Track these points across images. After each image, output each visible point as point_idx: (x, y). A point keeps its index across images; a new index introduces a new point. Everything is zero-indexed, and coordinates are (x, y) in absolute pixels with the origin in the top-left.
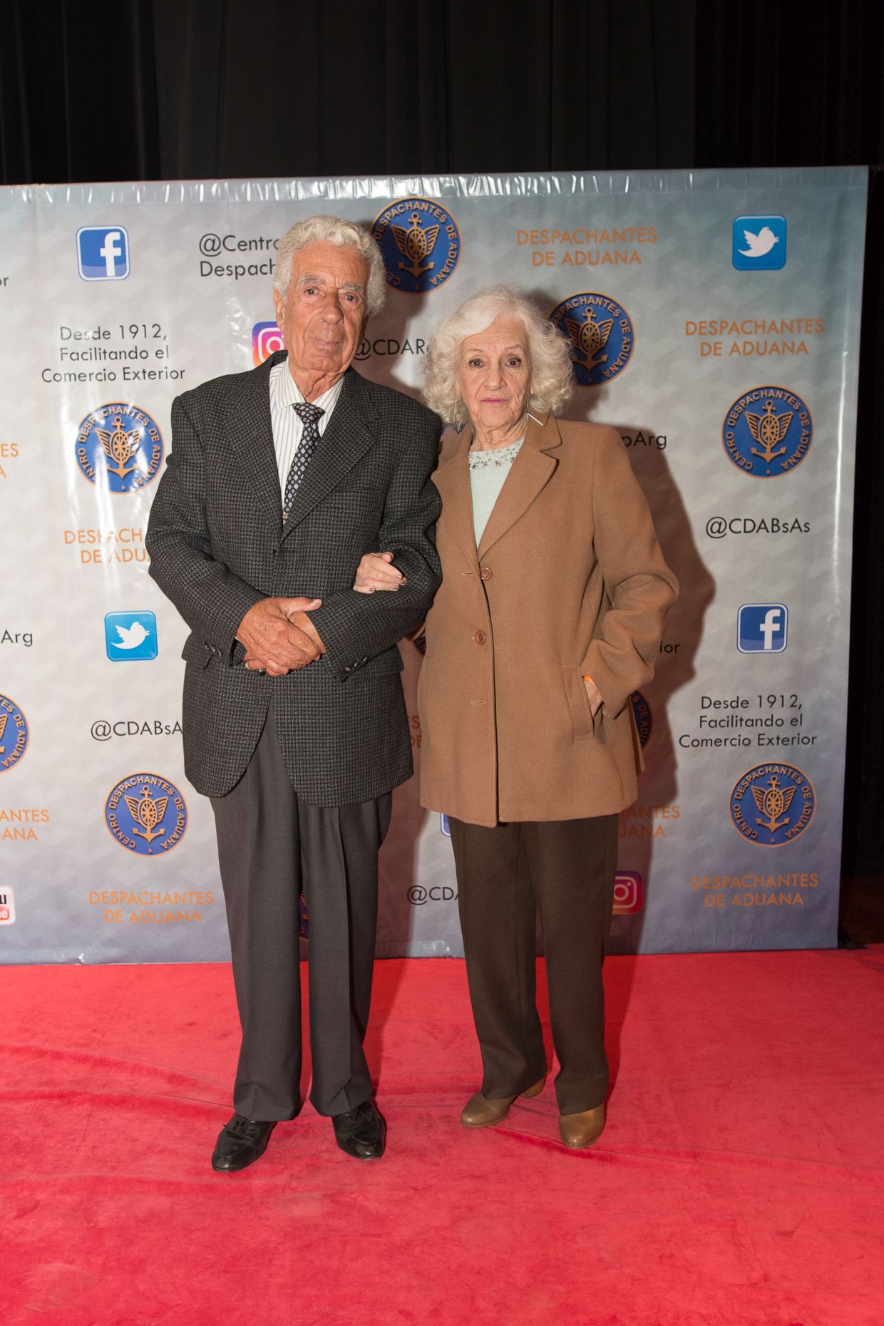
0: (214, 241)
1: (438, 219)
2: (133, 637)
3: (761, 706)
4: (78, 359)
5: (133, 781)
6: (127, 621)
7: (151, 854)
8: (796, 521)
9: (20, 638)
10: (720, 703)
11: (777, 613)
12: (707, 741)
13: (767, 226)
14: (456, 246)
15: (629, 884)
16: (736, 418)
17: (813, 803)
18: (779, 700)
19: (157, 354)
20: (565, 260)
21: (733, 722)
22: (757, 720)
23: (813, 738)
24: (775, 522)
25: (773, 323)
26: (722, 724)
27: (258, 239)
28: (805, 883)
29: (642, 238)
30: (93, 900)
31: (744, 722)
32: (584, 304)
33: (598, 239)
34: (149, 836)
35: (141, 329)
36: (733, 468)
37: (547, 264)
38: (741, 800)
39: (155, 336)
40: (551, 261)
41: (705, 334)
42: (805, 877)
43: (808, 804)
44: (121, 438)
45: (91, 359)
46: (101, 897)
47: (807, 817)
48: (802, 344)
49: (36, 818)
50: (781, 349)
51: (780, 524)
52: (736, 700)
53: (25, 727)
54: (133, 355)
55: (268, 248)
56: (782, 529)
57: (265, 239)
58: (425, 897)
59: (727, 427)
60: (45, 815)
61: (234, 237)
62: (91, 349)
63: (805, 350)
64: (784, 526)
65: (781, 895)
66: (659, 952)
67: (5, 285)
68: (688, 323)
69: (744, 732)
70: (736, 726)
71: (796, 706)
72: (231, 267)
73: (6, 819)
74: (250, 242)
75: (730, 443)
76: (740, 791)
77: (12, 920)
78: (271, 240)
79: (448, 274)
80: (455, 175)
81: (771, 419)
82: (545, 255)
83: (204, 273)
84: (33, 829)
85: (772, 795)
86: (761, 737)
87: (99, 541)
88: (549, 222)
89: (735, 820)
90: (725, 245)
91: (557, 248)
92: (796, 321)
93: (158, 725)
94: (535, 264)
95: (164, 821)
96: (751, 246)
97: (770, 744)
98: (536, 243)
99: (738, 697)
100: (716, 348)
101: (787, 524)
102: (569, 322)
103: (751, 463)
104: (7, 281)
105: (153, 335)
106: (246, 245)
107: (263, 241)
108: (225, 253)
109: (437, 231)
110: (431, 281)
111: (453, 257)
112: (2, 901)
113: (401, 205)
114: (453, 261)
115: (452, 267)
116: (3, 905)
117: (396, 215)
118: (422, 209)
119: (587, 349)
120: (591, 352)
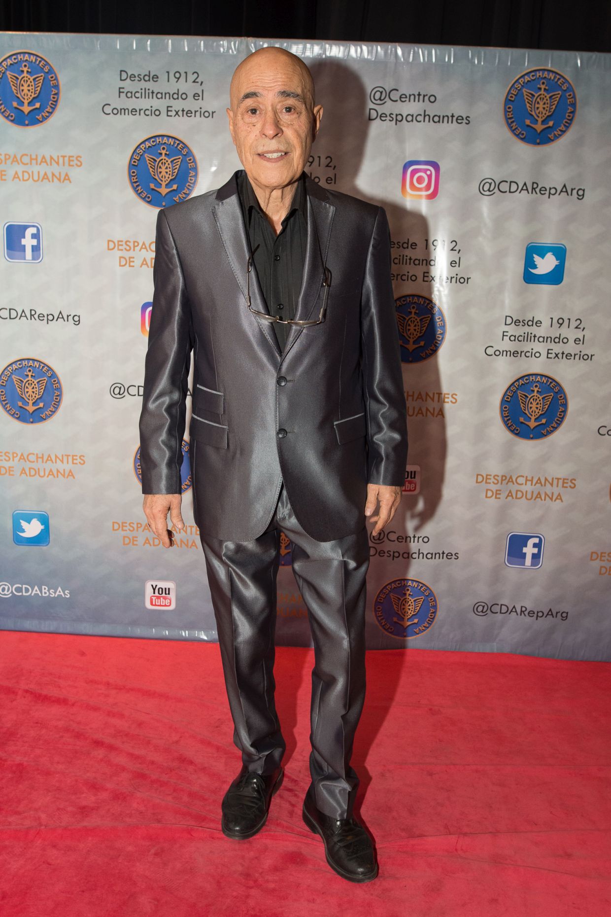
0: (381, 93)
1: (561, 87)
7: (284, 565)
14: (573, 110)
19: (326, 180)
27: (416, 94)
34: (283, 551)
35: (317, 160)
55: (424, 101)
57: (422, 93)
58: (486, 611)
61: (397, 90)
67: (212, 117)
72: (392, 114)
74: (410, 96)
77: (173, 607)
78: (427, 95)
79: (564, 132)
83: (371, 118)
84: (195, 541)
104: (214, 114)
105: (326, 165)
106: (406, 97)
107: (421, 95)
108: (389, 103)
109: (559, 96)
110: (550, 136)
111: (570, 118)
112: (167, 593)
113: (533, 74)
114: (569, 122)
115: (568, 126)
116: (168, 595)
117: (528, 81)
118: (549, 78)
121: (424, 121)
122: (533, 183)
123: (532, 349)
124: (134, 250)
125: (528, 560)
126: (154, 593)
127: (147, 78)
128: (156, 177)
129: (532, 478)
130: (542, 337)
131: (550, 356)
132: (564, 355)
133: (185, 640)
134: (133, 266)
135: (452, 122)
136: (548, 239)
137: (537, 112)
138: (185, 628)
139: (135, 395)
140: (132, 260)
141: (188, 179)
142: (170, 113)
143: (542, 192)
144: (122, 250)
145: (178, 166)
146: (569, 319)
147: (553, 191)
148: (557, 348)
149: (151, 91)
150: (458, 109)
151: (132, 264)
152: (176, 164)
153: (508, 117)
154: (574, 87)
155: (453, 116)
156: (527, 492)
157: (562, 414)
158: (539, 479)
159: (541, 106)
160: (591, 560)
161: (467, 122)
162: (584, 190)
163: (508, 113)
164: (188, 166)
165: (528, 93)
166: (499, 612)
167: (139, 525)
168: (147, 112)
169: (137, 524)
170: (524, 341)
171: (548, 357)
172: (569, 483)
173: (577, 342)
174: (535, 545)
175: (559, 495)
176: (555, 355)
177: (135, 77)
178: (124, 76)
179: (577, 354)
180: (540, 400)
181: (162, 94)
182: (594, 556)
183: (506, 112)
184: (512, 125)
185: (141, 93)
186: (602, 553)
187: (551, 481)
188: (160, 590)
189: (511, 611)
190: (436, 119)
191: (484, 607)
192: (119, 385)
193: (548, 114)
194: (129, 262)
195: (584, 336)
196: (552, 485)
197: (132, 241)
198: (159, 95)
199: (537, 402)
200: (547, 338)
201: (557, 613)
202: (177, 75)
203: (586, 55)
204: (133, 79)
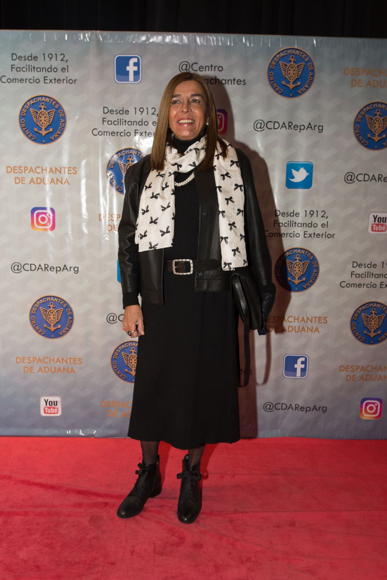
0: (187, 65)
1: (304, 59)
4: (111, 124)
5: (126, 345)
7: (134, 382)
9: (72, 269)
14: (312, 74)
15: (376, 404)
19: (153, 123)
20: (368, 84)
27: (210, 65)
30: (103, 405)
32: (376, 108)
33: (385, 74)
34: (134, 373)
35: (145, 110)
37: (359, 86)
39: (153, 114)
40: (360, 84)
45: (118, 125)
46: (106, 403)
49: (75, 362)
53: (72, 315)
54: (140, 123)
55: (215, 70)
57: (214, 65)
58: (272, 408)
60: (80, 361)
61: (197, 63)
62: (118, 119)
67: (75, 83)
73: (59, 363)
74: (206, 67)
77: (60, 414)
78: (216, 66)
79: (307, 89)
82: (358, 81)
84: (73, 368)
88: (361, 64)
91: (364, 78)
94: (352, 86)
98: (354, 75)
102: (368, 116)
104: (76, 81)
106: (203, 68)
109: (303, 65)
110: (298, 92)
111: (311, 80)
112: (55, 404)
113: (286, 51)
114: (310, 82)
115: (310, 85)
116: (56, 406)
117: (283, 56)
118: (296, 54)
119: (376, 131)
120: (378, 132)
121: (216, 83)
122: (289, 122)
123: (294, 232)
124: (25, 173)
125: (299, 373)
126: (46, 405)
127: (30, 58)
128: (38, 124)
129: (299, 317)
130: (300, 223)
131: (306, 236)
132: (315, 235)
133: (69, 436)
134: (24, 183)
135: (234, 84)
136: (301, 159)
137: (289, 76)
138: (68, 428)
139: (28, 270)
140: (23, 179)
141: (59, 125)
142: (46, 81)
143: (296, 128)
144: (16, 173)
145: (52, 116)
146: (317, 211)
147: (302, 127)
148: (310, 231)
149: (33, 67)
150: (237, 75)
151: (24, 182)
152: (51, 115)
153: (271, 80)
154: (312, 59)
155: (234, 80)
156: (295, 327)
157: (316, 274)
158: (303, 318)
159: (292, 72)
160: (340, 371)
161: (244, 83)
162: (322, 127)
163: (270, 77)
164: (59, 116)
165: (283, 64)
166: (281, 409)
167: (34, 359)
168: (31, 81)
169: (33, 358)
170: (288, 226)
171: (304, 237)
172: (323, 320)
173: (323, 226)
174: (302, 363)
175: (317, 328)
176: (309, 235)
177: (22, 58)
178: (15, 57)
179: (324, 234)
180: (301, 266)
181: (40, 68)
182: (342, 368)
183: (269, 76)
184: (273, 85)
185: (27, 68)
186: (347, 366)
187: (311, 319)
188: (51, 403)
189: (289, 408)
190: (224, 82)
191: (270, 405)
192: (18, 264)
193: (296, 77)
194: (22, 180)
195: (327, 222)
196: (311, 321)
197: (23, 166)
198: (39, 70)
199: (299, 267)
200: (304, 224)
201: (319, 408)
202: (50, 56)
203: (320, 38)
204: (20, 59)
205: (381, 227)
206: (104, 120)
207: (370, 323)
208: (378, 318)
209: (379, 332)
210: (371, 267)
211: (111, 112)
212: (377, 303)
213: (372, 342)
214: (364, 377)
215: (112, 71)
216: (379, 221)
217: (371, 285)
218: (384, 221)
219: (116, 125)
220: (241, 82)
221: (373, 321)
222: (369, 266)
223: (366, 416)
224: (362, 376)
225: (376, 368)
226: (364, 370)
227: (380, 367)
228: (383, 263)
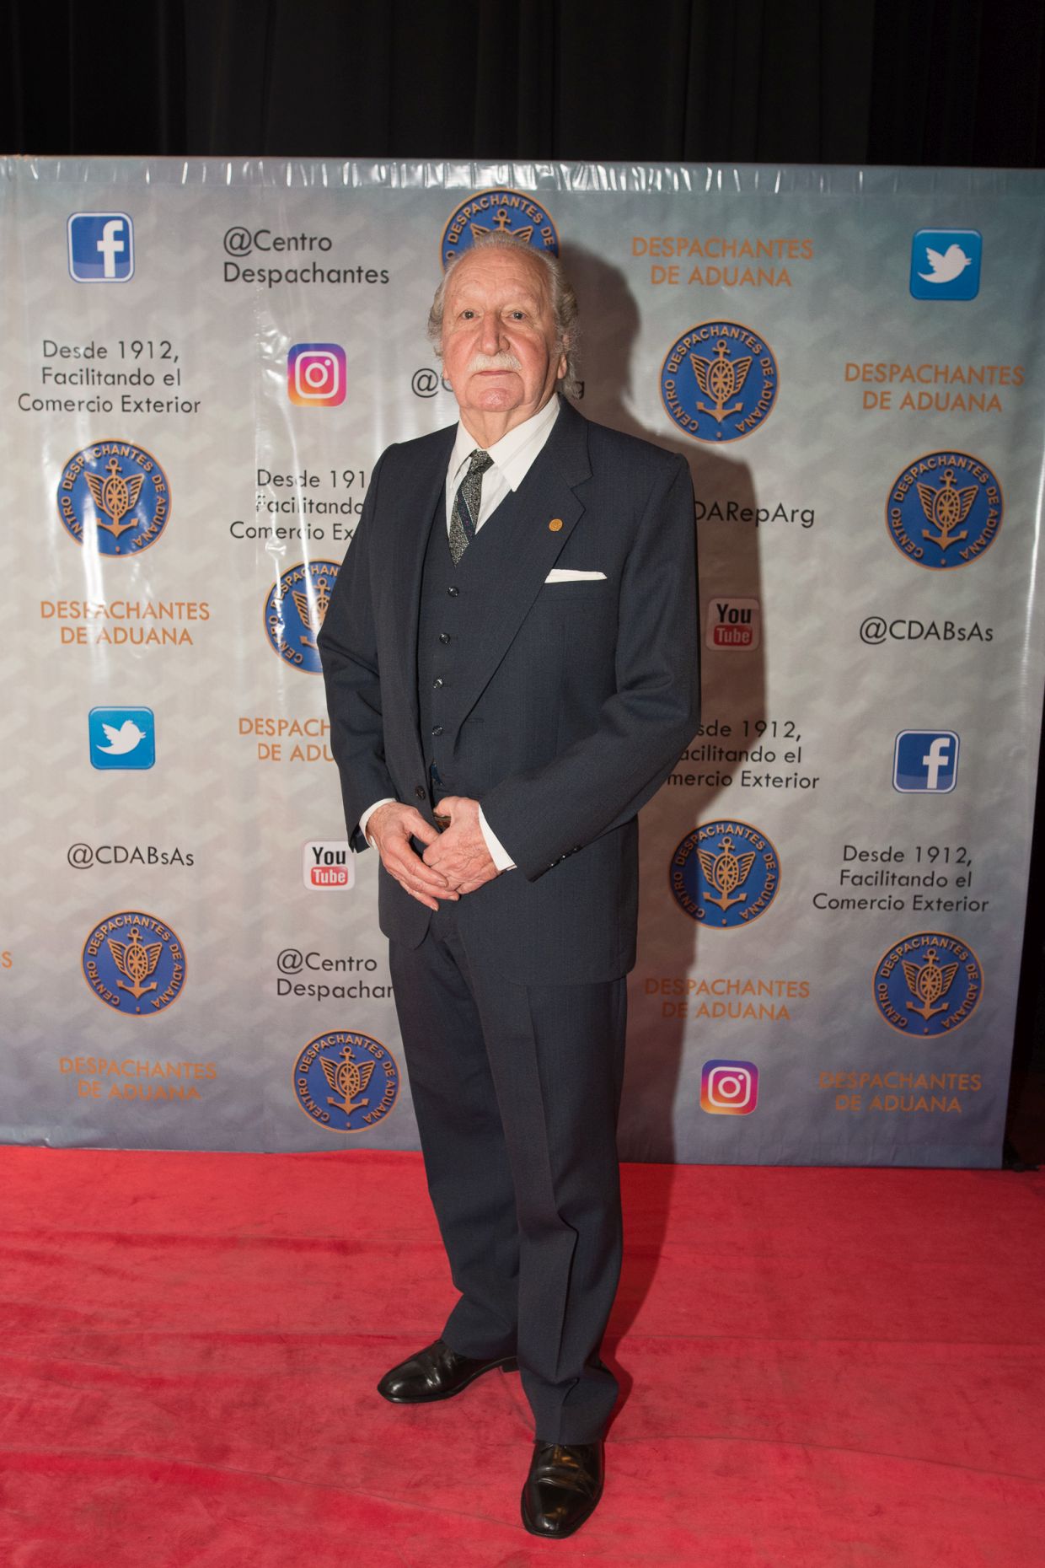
0: (242, 237)
1: (531, 218)
2: (124, 739)
3: (919, 860)
4: (65, 382)
5: (119, 921)
6: (117, 720)
7: (139, 1013)
8: (976, 626)
10: (868, 855)
11: (946, 743)
12: (848, 902)
13: (958, 243)
15: (741, 1077)
16: (905, 490)
17: (980, 985)
18: (943, 853)
19: (165, 380)
20: (693, 278)
21: (883, 878)
22: (913, 878)
23: (984, 904)
24: (949, 626)
25: (959, 370)
26: (869, 881)
27: (299, 236)
28: (964, 1085)
29: (794, 253)
30: (65, 1068)
31: (896, 880)
32: (716, 337)
33: (738, 252)
34: (138, 990)
35: (146, 347)
36: (897, 555)
37: (671, 282)
38: (888, 978)
39: (164, 357)
41: (870, 380)
42: (964, 1079)
43: (972, 986)
44: (117, 486)
45: (82, 383)
46: (74, 1064)
47: (971, 1003)
48: (995, 398)
50: (966, 404)
51: (955, 630)
52: (888, 851)
54: (135, 380)
55: (311, 248)
56: (957, 635)
57: (308, 236)
59: (893, 502)
60: (9, 960)
61: (268, 232)
62: (81, 371)
63: (998, 406)
64: (959, 632)
65: (933, 1099)
66: (775, 1164)
68: (848, 365)
69: (896, 892)
70: (887, 884)
71: (963, 862)
72: (263, 271)
74: (289, 240)
75: (895, 523)
76: (888, 966)
78: (315, 239)
80: (556, 163)
81: (951, 494)
82: (667, 271)
83: (229, 277)
85: (928, 973)
86: (918, 899)
87: (85, 617)
88: (675, 227)
89: (879, 1002)
90: (901, 266)
91: (684, 262)
92: (989, 368)
93: (152, 851)
94: (654, 282)
95: (157, 972)
96: (935, 269)
97: (929, 908)
98: (658, 255)
99: (891, 848)
100: (883, 400)
101: (964, 630)
102: (695, 358)
103: (922, 551)
105: (162, 355)
106: (283, 243)
107: (306, 238)
108: (256, 252)
113: (485, 198)
117: (478, 211)
118: (512, 204)
119: (717, 394)
120: (722, 398)
121: (314, 281)
135: (360, 281)
150: (369, 259)
154: (551, 217)
155: (360, 271)
160: (647, 992)
161: (385, 280)
162: (583, 385)
165: (478, 229)
182: (652, 986)
183: (445, 262)
186: (663, 981)
190: (334, 276)
205: (739, 634)
206: (47, 372)
207: (719, 872)
208: (739, 860)
209: (743, 897)
210: (716, 734)
211: (64, 352)
212: (735, 823)
213: (724, 921)
214: (710, 1008)
215: (62, 253)
216: (733, 619)
217: (718, 778)
218: (746, 618)
219: (76, 384)
220: (376, 275)
221: (726, 869)
222: (712, 731)
223: (716, 1107)
224: (704, 1006)
225: (737, 986)
226: (706, 990)
227: (749, 983)
228: (746, 722)
